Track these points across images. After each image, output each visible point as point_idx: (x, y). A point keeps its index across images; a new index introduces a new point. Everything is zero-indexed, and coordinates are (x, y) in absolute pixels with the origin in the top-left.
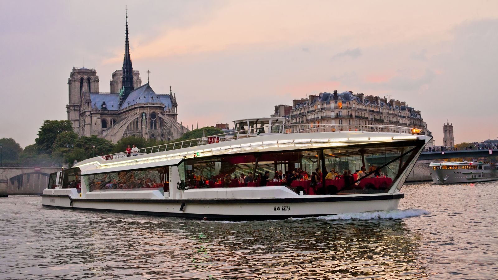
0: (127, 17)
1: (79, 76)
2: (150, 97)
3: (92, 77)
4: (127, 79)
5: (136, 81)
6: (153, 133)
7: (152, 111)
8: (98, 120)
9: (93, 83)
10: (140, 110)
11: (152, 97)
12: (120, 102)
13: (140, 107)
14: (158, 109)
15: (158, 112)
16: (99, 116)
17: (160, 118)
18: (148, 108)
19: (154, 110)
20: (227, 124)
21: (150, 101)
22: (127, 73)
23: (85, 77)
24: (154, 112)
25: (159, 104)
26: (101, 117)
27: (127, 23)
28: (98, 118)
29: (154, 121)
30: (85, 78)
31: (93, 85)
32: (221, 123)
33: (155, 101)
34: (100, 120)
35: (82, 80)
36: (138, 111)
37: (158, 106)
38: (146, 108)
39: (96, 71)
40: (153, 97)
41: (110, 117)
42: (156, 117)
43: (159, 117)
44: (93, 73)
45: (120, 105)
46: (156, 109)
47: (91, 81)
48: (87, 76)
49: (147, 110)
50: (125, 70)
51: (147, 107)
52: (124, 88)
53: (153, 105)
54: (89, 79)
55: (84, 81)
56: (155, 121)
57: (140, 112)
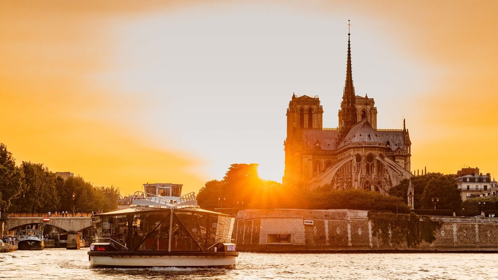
0: (349, 34)
1: (298, 106)
2: (367, 134)
3: (314, 107)
4: (348, 111)
5: (370, 112)
6: (368, 179)
7: (368, 152)
8: (309, 161)
9: (316, 114)
10: (354, 151)
11: (369, 136)
12: (337, 140)
13: (354, 148)
14: (375, 150)
15: (376, 154)
16: (311, 157)
17: (378, 161)
18: (364, 149)
19: (371, 152)
20: (477, 168)
21: (366, 140)
22: (348, 104)
23: (306, 107)
24: (370, 154)
25: (377, 144)
26: (313, 158)
27: (349, 42)
28: (310, 160)
29: (370, 165)
30: (305, 109)
31: (315, 117)
32: (468, 167)
33: (372, 140)
34: (311, 161)
35: (302, 110)
36: (352, 152)
37: (376, 146)
38: (361, 149)
39: (320, 100)
40: (371, 135)
41: (324, 158)
42: (374, 159)
43: (377, 159)
44: (316, 101)
45: (337, 144)
46: (374, 150)
47: (313, 112)
48: (308, 106)
49: (363, 151)
50: (346, 100)
51: (362, 147)
52: (344, 122)
53: (370, 146)
54: (310, 110)
55: (304, 112)
56: (373, 164)
57: (354, 153)
